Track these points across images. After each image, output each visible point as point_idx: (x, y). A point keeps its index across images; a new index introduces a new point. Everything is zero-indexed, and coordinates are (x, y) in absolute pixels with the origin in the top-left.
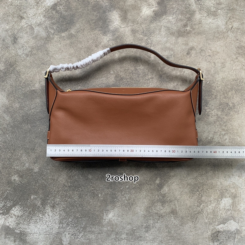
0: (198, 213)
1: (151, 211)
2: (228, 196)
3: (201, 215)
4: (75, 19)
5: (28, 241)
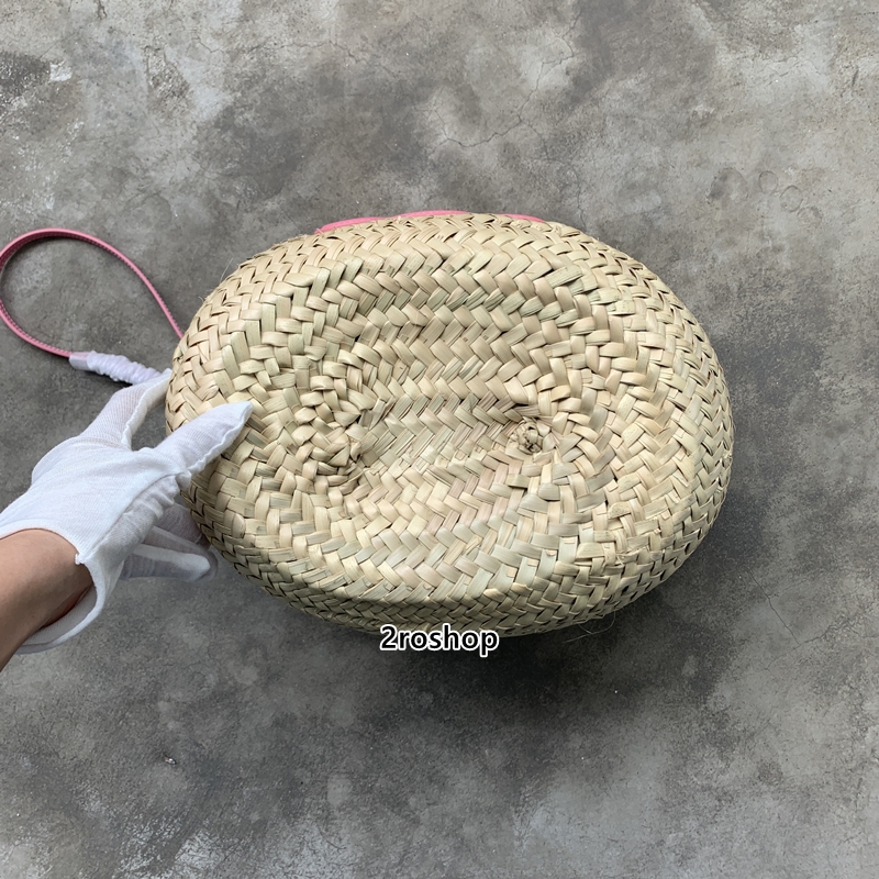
0: (861, 766)
4: (303, 145)
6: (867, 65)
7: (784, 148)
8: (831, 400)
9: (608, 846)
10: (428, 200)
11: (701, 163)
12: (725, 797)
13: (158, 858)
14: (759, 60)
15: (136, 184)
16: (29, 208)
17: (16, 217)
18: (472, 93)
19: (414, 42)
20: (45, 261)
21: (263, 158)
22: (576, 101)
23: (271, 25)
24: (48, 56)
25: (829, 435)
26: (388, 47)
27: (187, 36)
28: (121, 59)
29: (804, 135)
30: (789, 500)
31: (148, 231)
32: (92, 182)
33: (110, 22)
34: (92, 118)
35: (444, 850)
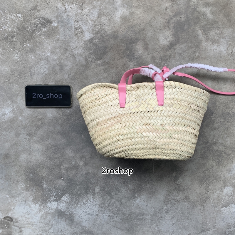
0: (206, 199)
1: (169, 197)
2: (230, 185)
3: (209, 200)
4: (108, 49)
5: (75, 220)
8: (214, 123)
9: (152, 208)
10: (134, 66)
12: (177, 201)
13: (58, 198)
14: (212, 45)
15: (69, 52)
16: (44, 55)
17: (41, 56)
18: (147, 43)
19: (136, 29)
20: (47, 67)
21: (99, 51)
22: (170, 48)
23: (104, 20)
24: (52, 19)
25: (212, 130)
26: (130, 29)
27: (85, 19)
28: (69, 23)
29: (218, 64)
31: (71, 64)
32: (59, 51)
33: (67, 13)
34: (61, 35)
35: (118, 204)
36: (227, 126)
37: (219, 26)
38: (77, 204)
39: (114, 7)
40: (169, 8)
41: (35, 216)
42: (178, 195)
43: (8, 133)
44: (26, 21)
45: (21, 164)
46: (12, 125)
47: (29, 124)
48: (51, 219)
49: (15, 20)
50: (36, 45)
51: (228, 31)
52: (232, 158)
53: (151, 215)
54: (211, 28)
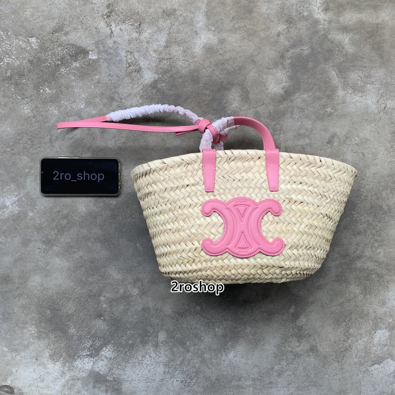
0: (345, 350)
1: (283, 349)
2: (384, 327)
3: (350, 353)
5: (123, 390)
6: (390, 104)
7: (356, 129)
8: (357, 223)
9: (254, 367)
11: (326, 130)
12: (297, 355)
13: (93, 352)
14: (353, 95)
15: (117, 104)
16: (74, 107)
17: (69, 109)
18: (247, 90)
19: (228, 67)
21: (167, 102)
22: (285, 99)
23: (176, 51)
24: (89, 48)
25: (354, 235)
26: (219, 67)
27: (144, 50)
28: (117, 55)
29: (364, 126)
30: (336, 256)
32: (100, 100)
33: (114, 39)
34: (103, 75)
35: (197, 362)
36: (378, 228)
37: (364, 65)
38: (127, 362)
39: (192, 30)
40: (283, 34)
41: (54, 383)
42: (298, 345)
43: (9, 240)
44: (45, 51)
45: (30, 293)
46: (17, 226)
47: (46, 223)
48: (82, 389)
49: (25, 49)
50: (61, 91)
51: (379, 73)
52: (388, 282)
53: (253, 380)
54: (351, 68)
